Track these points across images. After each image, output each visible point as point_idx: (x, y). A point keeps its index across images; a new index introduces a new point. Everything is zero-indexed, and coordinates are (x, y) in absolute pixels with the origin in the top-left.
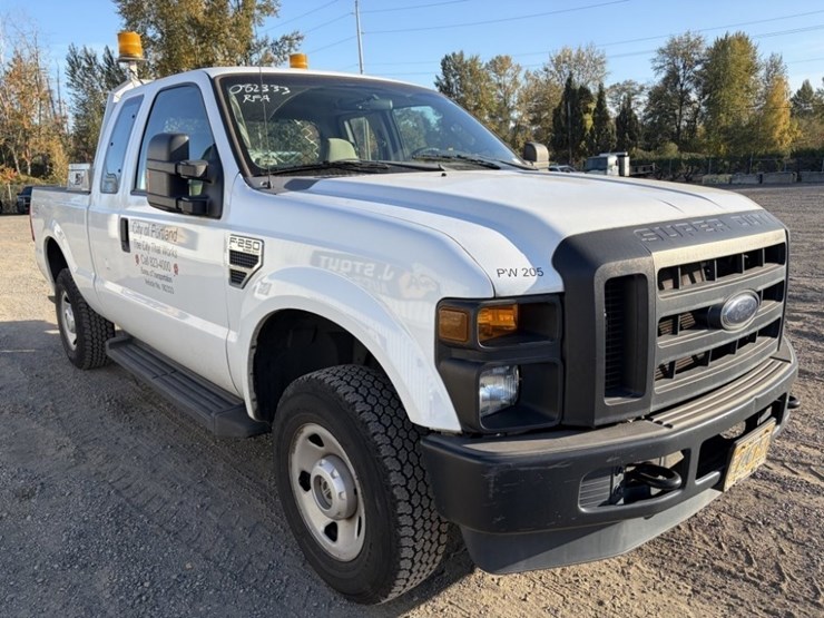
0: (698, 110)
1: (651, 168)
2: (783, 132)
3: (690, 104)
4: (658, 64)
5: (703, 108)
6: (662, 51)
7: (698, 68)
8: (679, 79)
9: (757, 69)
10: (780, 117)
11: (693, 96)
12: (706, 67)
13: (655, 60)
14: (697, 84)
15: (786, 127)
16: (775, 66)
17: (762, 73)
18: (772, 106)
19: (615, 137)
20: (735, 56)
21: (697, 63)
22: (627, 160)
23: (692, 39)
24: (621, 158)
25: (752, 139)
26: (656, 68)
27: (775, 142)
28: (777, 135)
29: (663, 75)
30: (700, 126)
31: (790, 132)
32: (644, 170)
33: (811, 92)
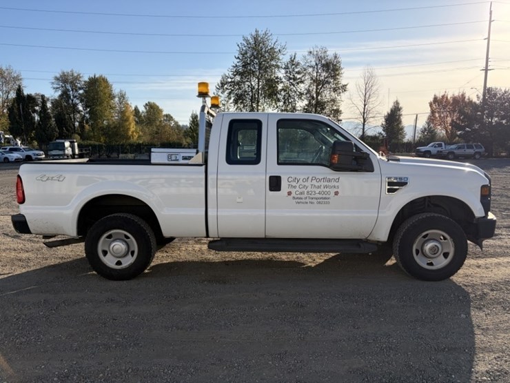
0: (84, 116)
1: (89, 150)
2: (133, 132)
3: (79, 112)
4: (55, 86)
5: (87, 115)
6: (57, 79)
7: (81, 92)
8: (70, 97)
9: (114, 97)
10: (130, 124)
11: (80, 107)
12: (85, 91)
13: (53, 83)
14: (81, 101)
15: (134, 129)
16: (122, 96)
17: (117, 99)
18: (125, 118)
19: (57, 130)
20: (102, 88)
21: (80, 89)
22: (76, 144)
23: (75, 75)
24: (72, 143)
25: (118, 135)
26: (54, 88)
27: (130, 137)
28: (130, 133)
29: (59, 93)
30: (87, 127)
31: (137, 132)
32: (86, 150)
33: (139, 112)
